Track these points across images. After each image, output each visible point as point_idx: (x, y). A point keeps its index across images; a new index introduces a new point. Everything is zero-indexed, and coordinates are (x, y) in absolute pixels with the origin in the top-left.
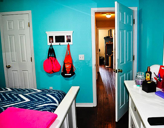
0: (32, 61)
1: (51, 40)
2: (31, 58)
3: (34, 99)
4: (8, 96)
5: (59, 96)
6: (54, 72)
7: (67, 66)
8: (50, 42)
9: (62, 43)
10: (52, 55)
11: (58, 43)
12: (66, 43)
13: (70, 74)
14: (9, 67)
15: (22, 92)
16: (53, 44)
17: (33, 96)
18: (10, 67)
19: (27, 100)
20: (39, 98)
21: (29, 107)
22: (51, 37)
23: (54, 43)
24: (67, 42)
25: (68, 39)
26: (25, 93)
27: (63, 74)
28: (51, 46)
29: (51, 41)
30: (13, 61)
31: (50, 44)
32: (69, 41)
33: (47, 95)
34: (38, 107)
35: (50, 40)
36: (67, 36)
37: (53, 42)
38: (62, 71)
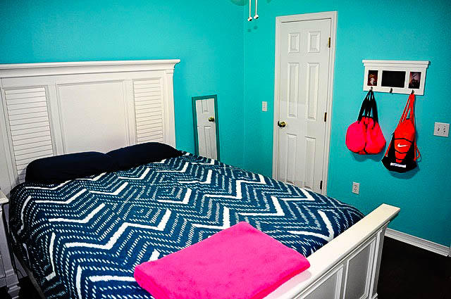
0: (325, 121)
1: (373, 80)
2: (326, 113)
3: (292, 213)
4: (255, 194)
5: (342, 221)
6: (367, 153)
7: (399, 146)
8: (369, 84)
9: (396, 90)
10: (369, 114)
11: (387, 89)
12: (406, 90)
13: (405, 166)
14: (282, 125)
15: (281, 191)
16: (375, 89)
17: (293, 207)
18: (284, 126)
19: (280, 212)
20: (301, 214)
21: (276, 229)
22: (373, 74)
23: (379, 88)
24: (410, 87)
25: (414, 80)
26: (284, 195)
27: (386, 162)
28: (371, 92)
29: (372, 82)
30: (290, 115)
31: (368, 88)
32: (415, 84)
33: (319, 212)
34: (290, 234)
35: (369, 80)
36: (412, 73)
37: (375, 84)
38: (385, 154)
